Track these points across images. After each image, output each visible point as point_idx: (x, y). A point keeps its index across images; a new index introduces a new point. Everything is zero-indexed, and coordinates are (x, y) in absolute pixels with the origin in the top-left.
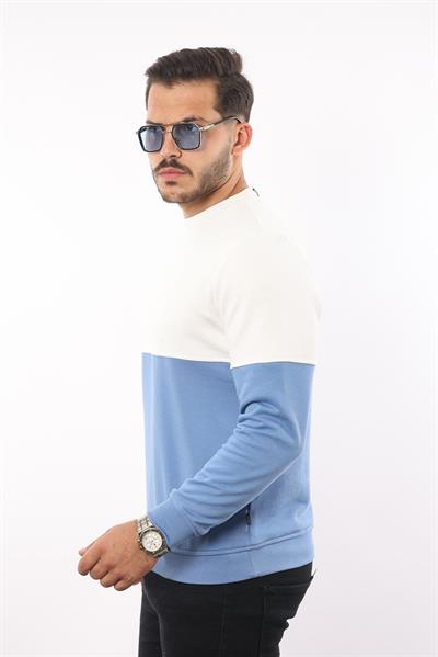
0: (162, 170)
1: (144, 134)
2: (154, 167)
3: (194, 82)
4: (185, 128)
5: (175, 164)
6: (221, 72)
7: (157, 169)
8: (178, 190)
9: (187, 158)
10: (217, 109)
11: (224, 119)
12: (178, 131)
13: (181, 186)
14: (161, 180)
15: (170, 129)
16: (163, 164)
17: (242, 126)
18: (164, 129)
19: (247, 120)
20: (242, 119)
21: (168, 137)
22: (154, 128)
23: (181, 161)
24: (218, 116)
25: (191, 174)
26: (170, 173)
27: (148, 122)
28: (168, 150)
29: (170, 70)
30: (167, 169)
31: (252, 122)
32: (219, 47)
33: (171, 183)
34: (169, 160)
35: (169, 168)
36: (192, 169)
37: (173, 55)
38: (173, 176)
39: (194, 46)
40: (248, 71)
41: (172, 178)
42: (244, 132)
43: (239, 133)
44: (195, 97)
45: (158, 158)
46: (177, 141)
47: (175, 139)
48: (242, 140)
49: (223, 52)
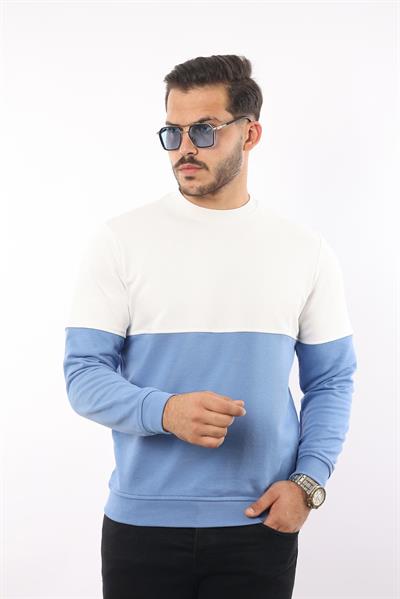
0: (181, 166)
1: (164, 135)
2: (174, 163)
3: (207, 86)
4: (200, 127)
5: (192, 160)
6: (232, 77)
7: (177, 166)
8: (196, 184)
9: (203, 155)
10: (229, 110)
11: (236, 119)
12: (194, 131)
13: (199, 180)
14: (181, 175)
15: (187, 129)
16: (182, 161)
17: (252, 124)
18: (182, 130)
19: (257, 120)
20: (252, 118)
21: (186, 137)
22: (174, 129)
23: (198, 158)
24: (230, 117)
25: (207, 169)
26: (188, 169)
27: (167, 123)
28: (186, 147)
29: (186, 76)
30: (186, 165)
31: (262, 121)
32: (230, 54)
33: (190, 178)
34: (187, 157)
35: (188, 164)
36: (208, 164)
37: (189, 63)
38: (190, 171)
39: (207, 54)
40: (256, 75)
41: (190, 173)
42: (254, 130)
43: (250, 131)
44: (210, 100)
45: (177, 156)
46: (194, 140)
47: (191, 138)
48: (253, 137)
49: (234, 59)
